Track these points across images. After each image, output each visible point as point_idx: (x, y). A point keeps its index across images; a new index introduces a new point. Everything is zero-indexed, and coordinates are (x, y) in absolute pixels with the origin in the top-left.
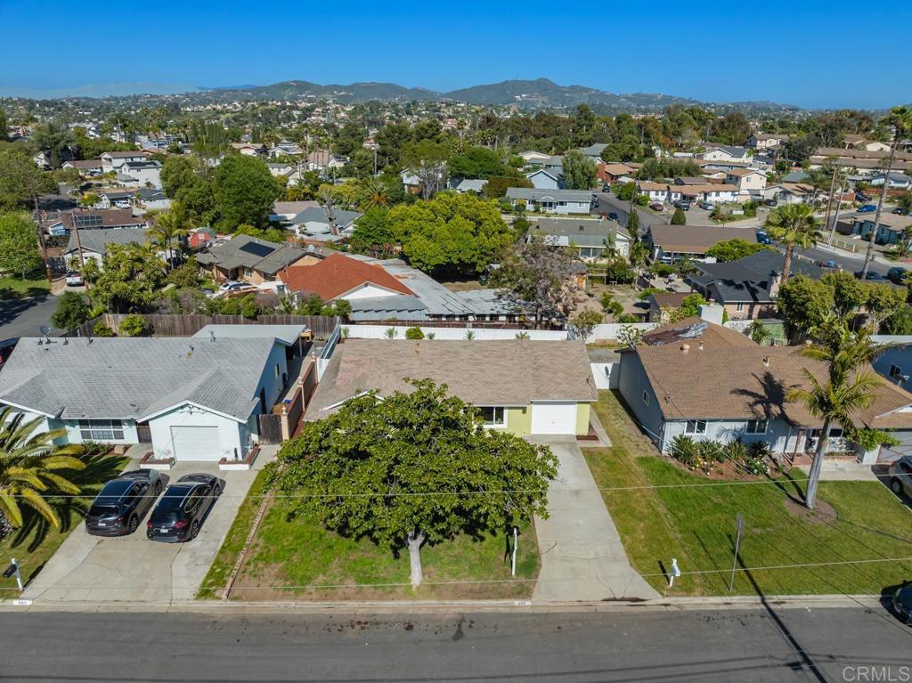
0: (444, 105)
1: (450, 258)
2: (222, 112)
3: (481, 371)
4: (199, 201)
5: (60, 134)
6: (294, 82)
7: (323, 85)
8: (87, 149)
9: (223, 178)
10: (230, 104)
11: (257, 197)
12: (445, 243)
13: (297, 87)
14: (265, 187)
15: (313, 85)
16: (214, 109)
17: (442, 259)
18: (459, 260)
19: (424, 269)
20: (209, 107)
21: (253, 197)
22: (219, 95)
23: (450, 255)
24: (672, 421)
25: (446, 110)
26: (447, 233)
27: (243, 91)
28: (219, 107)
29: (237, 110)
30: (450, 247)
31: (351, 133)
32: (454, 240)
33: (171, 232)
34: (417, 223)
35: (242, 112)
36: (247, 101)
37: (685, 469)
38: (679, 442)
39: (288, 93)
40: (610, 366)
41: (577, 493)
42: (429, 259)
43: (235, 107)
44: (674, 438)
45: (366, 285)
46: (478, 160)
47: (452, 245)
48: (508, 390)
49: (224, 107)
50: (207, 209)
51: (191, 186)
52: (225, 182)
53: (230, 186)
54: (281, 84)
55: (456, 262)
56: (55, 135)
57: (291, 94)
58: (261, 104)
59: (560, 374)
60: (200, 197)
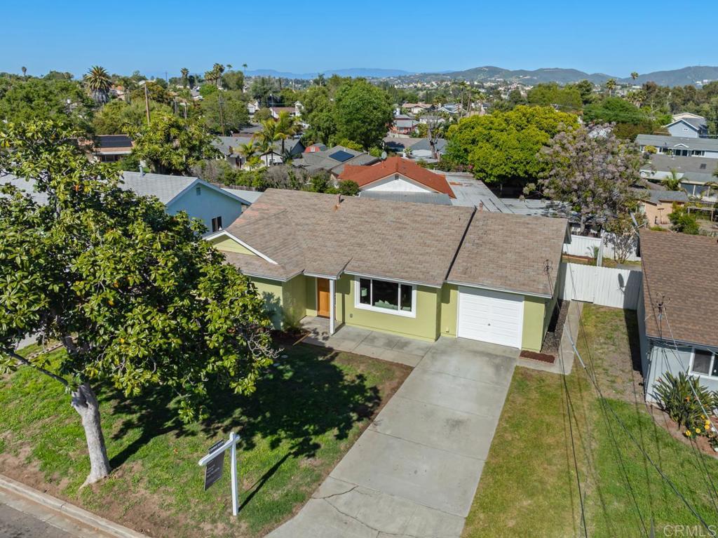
0: (619, 87)
1: (516, 170)
2: (421, 90)
3: (400, 237)
4: (326, 125)
5: (269, 86)
6: (487, 67)
7: (511, 70)
8: (287, 99)
9: (340, 100)
10: (428, 83)
11: (365, 117)
12: (512, 152)
13: (489, 72)
14: (375, 108)
15: (502, 70)
16: (415, 87)
17: (505, 170)
18: (526, 172)
19: (487, 180)
20: (411, 85)
21: (361, 117)
22: (423, 77)
23: (516, 166)
24: (662, 343)
25: (620, 92)
26: (515, 143)
27: (444, 75)
28: (419, 85)
29: (434, 87)
30: (516, 157)
31: (514, 99)
32: (522, 149)
33: (273, 135)
34: (486, 132)
35: (437, 89)
36: (442, 81)
37: (677, 432)
38: (675, 383)
39: (481, 77)
40: (626, 274)
41: (456, 424)
42: (491, 169)
43: (432, 85)
44: (668, 376)
45: (397, 177)
46: (613, 110)
47: (517, 155)
48: (421, 262)
49: (424, 85)
50: (334, 133)
51: (321, 111)
52: (341, 104)
53: (344, 107)
54: (476, 69)
55: (522, 174)
56: (265, 86)
57: (483, 77)
58: (453, 83)
59: (509, 255)
60: (327, 120)
